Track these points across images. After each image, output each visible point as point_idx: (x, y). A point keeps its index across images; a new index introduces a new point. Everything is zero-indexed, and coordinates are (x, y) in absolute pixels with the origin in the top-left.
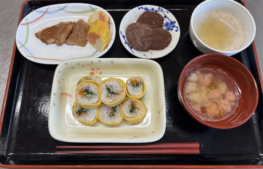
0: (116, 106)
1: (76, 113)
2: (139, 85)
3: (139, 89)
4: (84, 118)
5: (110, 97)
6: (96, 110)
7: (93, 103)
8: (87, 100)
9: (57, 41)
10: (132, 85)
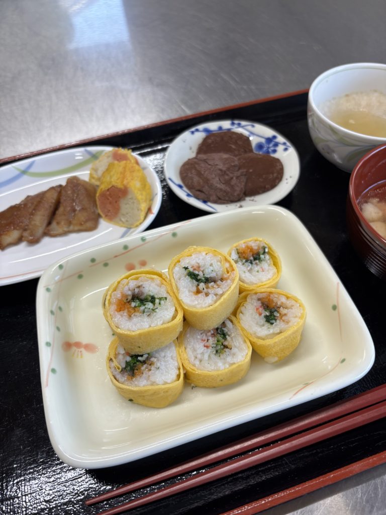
0: (224, 324)
1: (122, 371)
2: (262, 256)
3: (265, 265)
4: (148, 378)
5: (205, 290)
6: (173, 348)
7: (163, 323)
8: (146, 319)
9: (26, 234)
10: (244, 261)
